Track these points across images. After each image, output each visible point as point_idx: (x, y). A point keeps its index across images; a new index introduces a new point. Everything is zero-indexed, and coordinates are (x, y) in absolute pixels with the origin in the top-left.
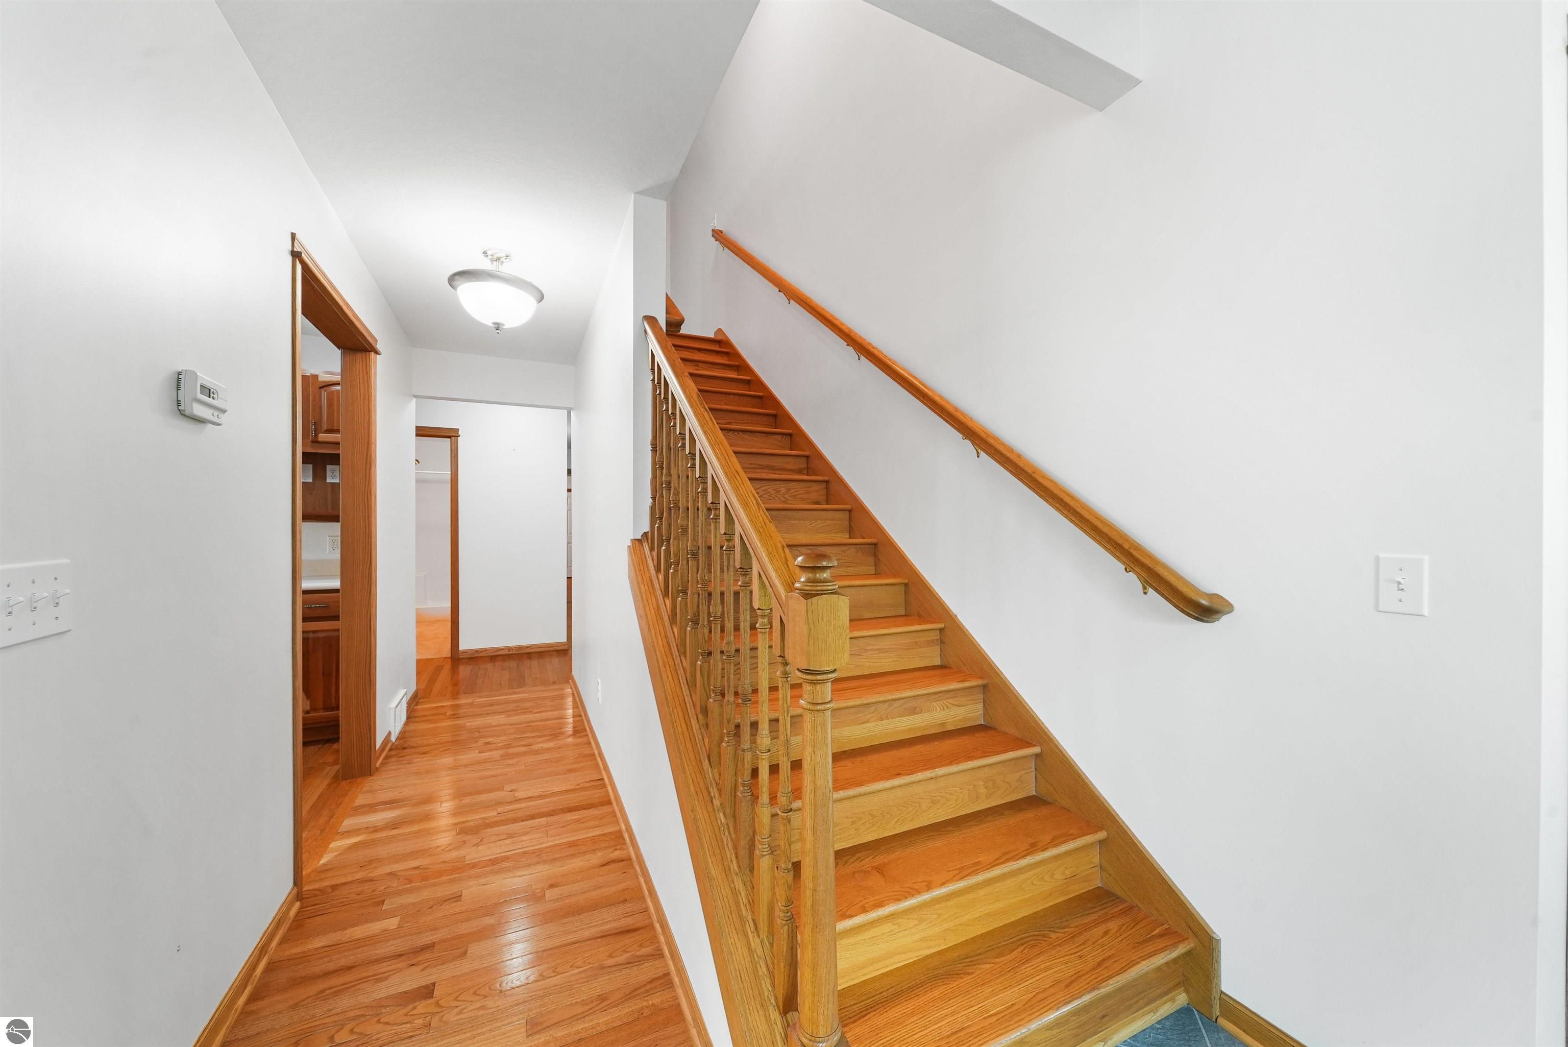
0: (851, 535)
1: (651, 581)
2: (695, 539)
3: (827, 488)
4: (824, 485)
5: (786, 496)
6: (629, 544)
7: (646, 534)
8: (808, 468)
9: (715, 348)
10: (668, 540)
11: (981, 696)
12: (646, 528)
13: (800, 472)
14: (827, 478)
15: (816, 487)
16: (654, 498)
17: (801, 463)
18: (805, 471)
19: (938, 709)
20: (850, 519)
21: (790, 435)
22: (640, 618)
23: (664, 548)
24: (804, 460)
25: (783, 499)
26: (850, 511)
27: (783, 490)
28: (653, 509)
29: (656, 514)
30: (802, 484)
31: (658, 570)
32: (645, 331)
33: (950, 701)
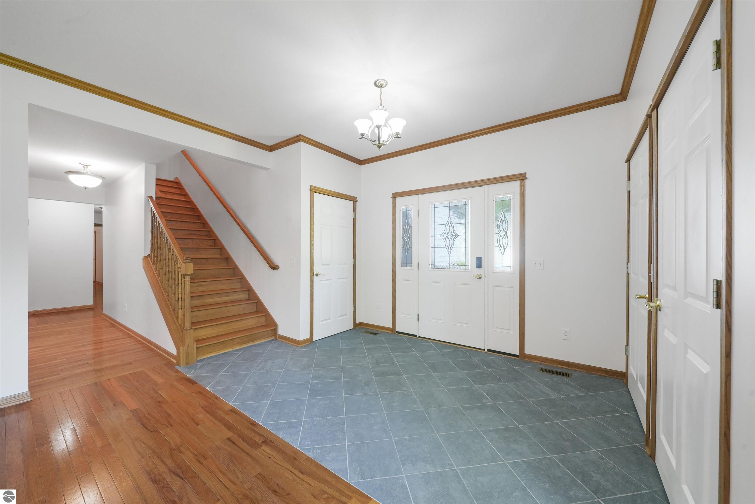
0: (221, 255)
1: (151, 267)
2: (166, 256)
3: (215, 242)
4: (214, 240)
5: (200, 244)
6: (143, 258)
7: (149, 255)
8: (209, 235)
9: (175, 185)
10: (157, 256)
11: (248, 293)
12: (149, 253)
13: (206, 236)
14: (214, 239)
15: (211, 241)
16: (152, 245)
17: (207, 233)
18: (208, 236)
19: (235, 295)
20: (221, 251)
21: (204, 223)
22: (147, 276)
23: (155, 258)
24: (208, 232)
25: (198, 245)
26: (221, 249)
27: (198, 242)
28: (151, 248)
29: (153, 249)
30: (206, 240)
31: (153, 264)
32: (149, 200)
33: (239, 294)
